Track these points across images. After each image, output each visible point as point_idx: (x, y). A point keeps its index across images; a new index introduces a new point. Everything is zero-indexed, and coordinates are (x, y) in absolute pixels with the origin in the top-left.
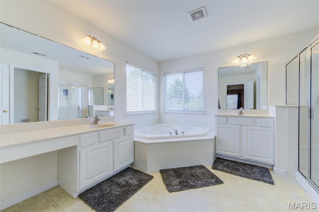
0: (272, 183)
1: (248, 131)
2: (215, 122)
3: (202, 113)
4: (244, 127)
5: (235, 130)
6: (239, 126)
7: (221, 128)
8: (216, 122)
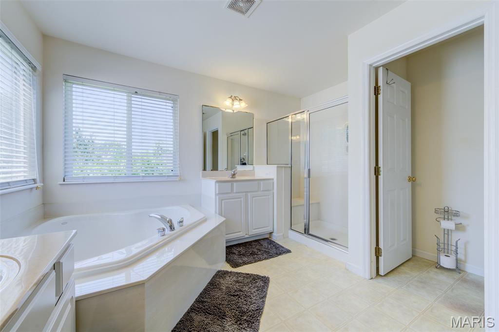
0: (289, 251)
1: (254, 198)
2: (215, 192)
3: (177, 179)
4: (249, 194)
5: (241, 200)
6: (244, 194)
7: (225, 201)
8: (217, 192)
